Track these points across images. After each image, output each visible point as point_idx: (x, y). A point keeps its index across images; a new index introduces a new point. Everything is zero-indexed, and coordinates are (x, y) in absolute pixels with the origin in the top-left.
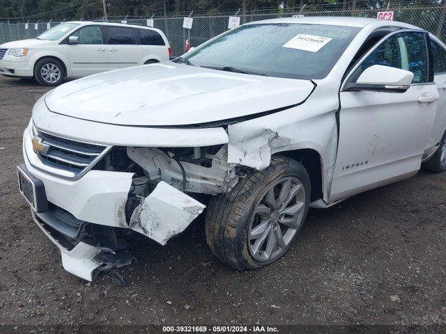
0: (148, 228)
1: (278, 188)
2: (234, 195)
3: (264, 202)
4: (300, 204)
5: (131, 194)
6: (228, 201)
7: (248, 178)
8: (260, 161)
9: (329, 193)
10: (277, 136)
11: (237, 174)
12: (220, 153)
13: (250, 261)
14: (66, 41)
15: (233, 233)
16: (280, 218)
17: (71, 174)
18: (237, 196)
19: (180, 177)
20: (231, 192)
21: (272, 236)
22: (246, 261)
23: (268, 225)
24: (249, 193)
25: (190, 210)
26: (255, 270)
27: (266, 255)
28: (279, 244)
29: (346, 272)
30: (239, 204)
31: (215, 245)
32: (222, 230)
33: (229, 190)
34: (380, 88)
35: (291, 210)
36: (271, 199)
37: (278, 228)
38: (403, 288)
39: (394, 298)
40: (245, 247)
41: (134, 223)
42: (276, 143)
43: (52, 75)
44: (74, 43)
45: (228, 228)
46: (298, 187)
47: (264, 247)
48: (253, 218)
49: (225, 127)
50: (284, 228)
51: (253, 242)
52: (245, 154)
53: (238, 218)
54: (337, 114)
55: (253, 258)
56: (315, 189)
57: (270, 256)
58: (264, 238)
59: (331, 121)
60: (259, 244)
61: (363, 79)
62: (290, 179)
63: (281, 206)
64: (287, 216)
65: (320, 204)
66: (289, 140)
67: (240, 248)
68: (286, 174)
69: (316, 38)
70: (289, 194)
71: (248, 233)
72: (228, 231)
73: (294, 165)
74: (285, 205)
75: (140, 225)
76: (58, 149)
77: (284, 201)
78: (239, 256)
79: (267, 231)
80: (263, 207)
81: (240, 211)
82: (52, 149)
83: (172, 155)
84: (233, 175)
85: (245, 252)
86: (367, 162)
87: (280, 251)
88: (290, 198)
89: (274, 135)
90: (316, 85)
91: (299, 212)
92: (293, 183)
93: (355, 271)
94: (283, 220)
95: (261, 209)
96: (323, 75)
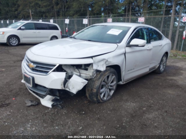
0: (70, 89)
1: (108, 77)
2: (95, 79)
3: (104, 81)
4: (115, 82)
5: (65, 79)
6: (93, 81)
7: (99, 74)
8: (103, 68)
9: (123, 79)
10: (107, 61)
11: (96, 72)
12: (91, 66)
13: (100, 100)
14: (20, 29)
15: (95, 91)
16: (109, 87)
17: (45, 74)
18: (96, 79)
19: (79, 74)
20: (94, 78)
21: (107, 92)
22: (99, 100)
23: (105, 89)
24: (99, 78)
25: (83, 83)
26: (102, 103)
27: (105, 98)
28: (109, 95)
29: (130, 103)
30: (97, 82)
31: (89, 95)
32: (92, 90)
33: (94, 77)
34: (137, 46)
35: (112, 84)
36: (106, 80)
37: (108, 90)
38: (147, 106)
39: (144, 109)
40: (99, 95)
41: (66, 87)
42: (107, 63)
43: (14, 42)
44: (23, 29)
45: (94, 89)
46: (114, 77)
47: (104, 96)
48: (101, 86)
49: (92, 58)
50: (110, 90)
51: (101, 94)
52: (98, 66)
53: (96, 86)
54: (125, 54)
55: (101, 99)
56: (119, 78)
57: (106, 99)
58: (104, 93)
59: (123, 56)
60: (103, 94)
61: (132, 43)
62: (111, 74)
63: (109, 83)
64: (111, 86)
65: (121, 83)
66: (111, 62)
67: (97, 95)
68: (111, 73)
69: (117, 30)
70: (111, 79)
71: (100, 91)
72: (94, 90)
73: (112, 70)
74: (110, 82)
75: (68, 88)
76: (39, 66)
77: (110, 81)
78: (97, 98)
79: (105, 91)
80: (104, 83)
81: (97, 84)
82: (37, 67)
83: (75, 67)
84: (95, 73)
85: (99, 97)
86: (134, 69)
87: (109, 97)
88: (112, 80)
89: (106, 60)
90: (118, 45)
91: (114, 85)
92: (112, 75)
93: (133, 102)
94: (110, 87)
95: (103, 83)
96: (120, 42)
